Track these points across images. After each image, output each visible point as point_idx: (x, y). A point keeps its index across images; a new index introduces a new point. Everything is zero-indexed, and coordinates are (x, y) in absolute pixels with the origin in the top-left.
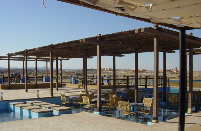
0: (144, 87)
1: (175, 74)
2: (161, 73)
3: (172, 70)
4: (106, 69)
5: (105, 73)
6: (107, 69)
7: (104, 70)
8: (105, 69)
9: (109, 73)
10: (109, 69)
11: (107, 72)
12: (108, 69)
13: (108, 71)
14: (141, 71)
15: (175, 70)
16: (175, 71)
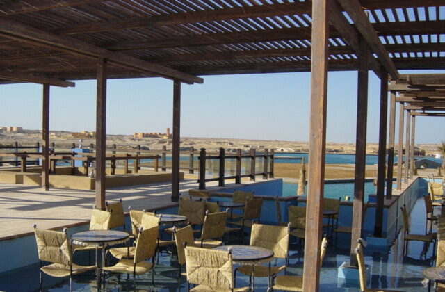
0: (216, 183)
1: (167, 143)
2: (137, 141)
3: (160, 134)
4: (9, 129)
5: (8, 138)
6: (11, 128)
7: (4, 132)
8: (6, 129)
9: (17, 138)
10: (18, 128)
11: (13, 134)
12: (15, 129)
13: (14, 132)
14: (92, 134)
15: (165, 135)
16: (165, 137)
